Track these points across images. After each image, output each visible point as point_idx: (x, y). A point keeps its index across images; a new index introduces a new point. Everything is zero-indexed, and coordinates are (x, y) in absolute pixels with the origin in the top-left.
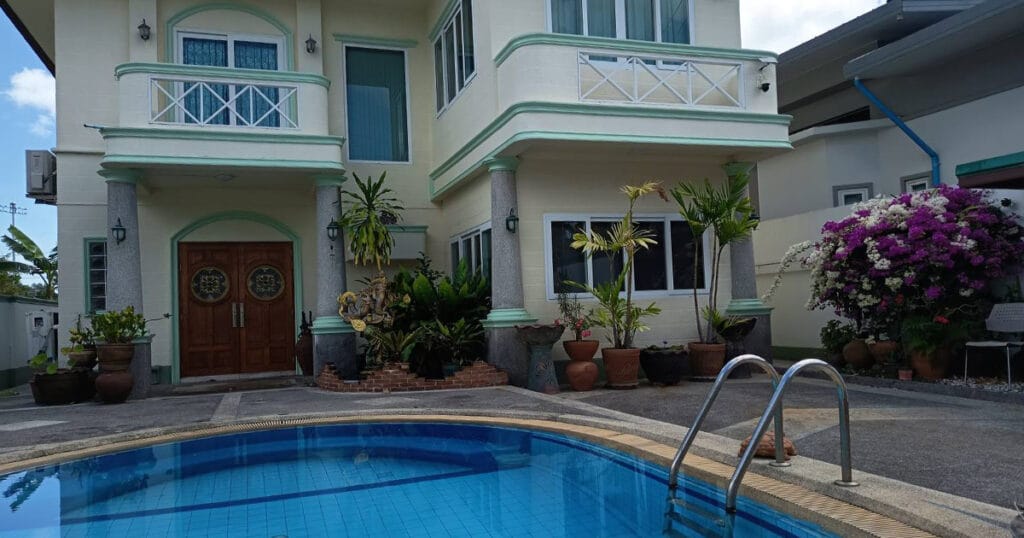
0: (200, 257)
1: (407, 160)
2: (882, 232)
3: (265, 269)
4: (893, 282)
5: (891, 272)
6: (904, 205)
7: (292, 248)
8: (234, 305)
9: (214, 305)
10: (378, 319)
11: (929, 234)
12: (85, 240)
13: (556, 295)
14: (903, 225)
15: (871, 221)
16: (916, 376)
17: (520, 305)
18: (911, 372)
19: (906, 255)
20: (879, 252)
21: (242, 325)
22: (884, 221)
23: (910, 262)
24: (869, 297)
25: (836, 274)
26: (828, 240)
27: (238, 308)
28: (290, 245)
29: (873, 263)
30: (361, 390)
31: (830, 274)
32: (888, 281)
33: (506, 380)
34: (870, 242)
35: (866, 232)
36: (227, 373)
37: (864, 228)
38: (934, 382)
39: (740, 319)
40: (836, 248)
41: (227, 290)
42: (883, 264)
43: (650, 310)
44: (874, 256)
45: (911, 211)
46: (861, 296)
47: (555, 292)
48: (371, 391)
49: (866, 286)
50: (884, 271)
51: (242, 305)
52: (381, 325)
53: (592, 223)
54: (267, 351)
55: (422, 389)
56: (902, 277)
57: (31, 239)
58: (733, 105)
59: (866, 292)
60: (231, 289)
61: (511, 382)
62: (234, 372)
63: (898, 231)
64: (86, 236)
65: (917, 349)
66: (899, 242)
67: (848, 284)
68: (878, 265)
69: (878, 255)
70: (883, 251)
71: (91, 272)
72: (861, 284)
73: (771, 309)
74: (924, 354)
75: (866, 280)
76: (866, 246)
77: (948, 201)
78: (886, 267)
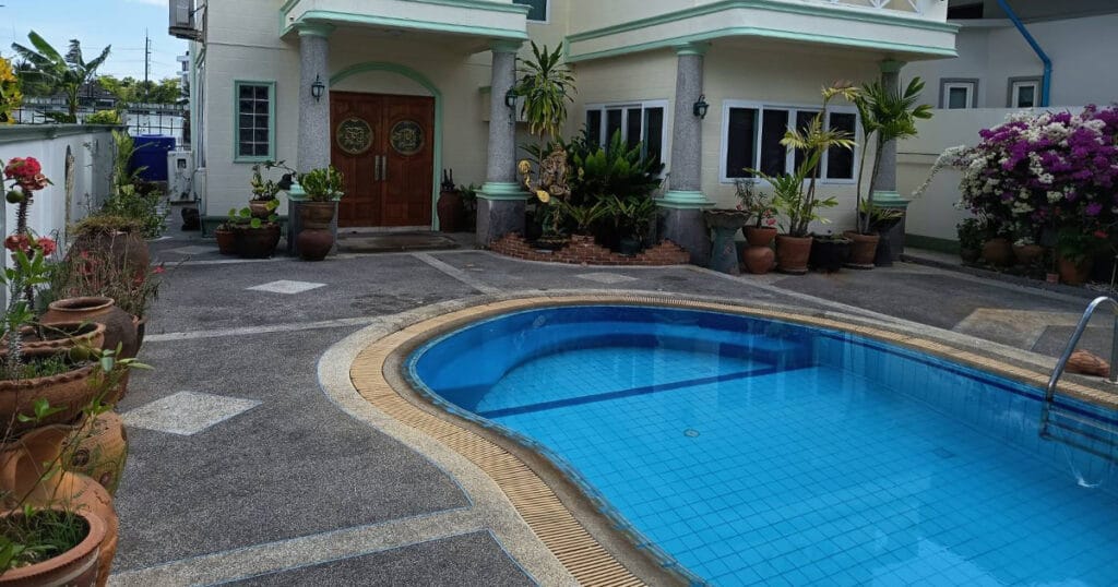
0: (347, 108)
1: (544, 20)
2: (1043, 147)
3: (406, 123)
4: (1054, 196)
5: (1054, 186)
6: (1063, 123)
7: (434, 103)
8: (377, 158)
9: (358, 157)
10: (560, 191)
11: (1092, 155)
12: (236, 82)
13: (731, 180)
14: (1064, 142)
15: (1034, 135)
16: (1062, 280)
17: (697, 188)
18: (1057, 276)
19: (1069, 172)
20: (1042, 166)
21: (384, 178)
22: (1045, 138)
23: (1072, 178)
24: (1025, 205)
25: (995, 182)
26: (989, 149)
27: (381, 160)
28: (433, 99)
29: (1036, 176)
30: (554, 261)
31: (991, 181)
32: (1049, 194)
33: (688, 260)
34: (1034, 157)
35: (1029, 147)
36: (366, 225)
37: (1026, 142)
38: (1077, 286)
39: (893, 212)
40: (998, 157)
41: (370, 142)
42: (1047, 178)
43: (827, 203)
44: (1038, 170)
45: (1072, 131)
46: (1017, 204)
47: (728, 176)
48: (565, 262)
49: (1023, 195)
50: (1047, 184)
51: (384, 159)
52: (561, 198)
53: (764, 111)
54: (406, 207)
55: (615, 264)
56: (1063, 192)
57: (55, 48)
58: (914, 11)
59: (1022, 201)
60: (374, 142)
61: (692, 262)
62: (373, 225)
63: (1058, 148)
64: (237, 79)
65: (1067, 257)
66: (1061, 159)
67: (1006, 191)
68: (1042, 179)
69: (1041, 170)
70: (1048, 165)
71: (241, 116)
72: (1019, 193)
73: (907, 202)
74: (1073, 261)
75: (1024, 190)
76: (1029, 160)
77: (1104, 124)
78: (1050, 181)
